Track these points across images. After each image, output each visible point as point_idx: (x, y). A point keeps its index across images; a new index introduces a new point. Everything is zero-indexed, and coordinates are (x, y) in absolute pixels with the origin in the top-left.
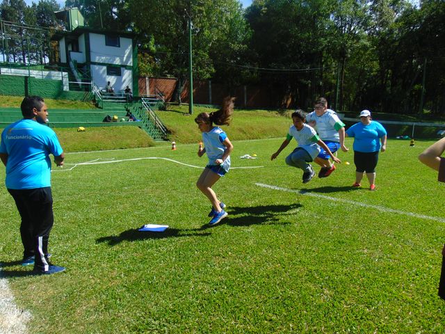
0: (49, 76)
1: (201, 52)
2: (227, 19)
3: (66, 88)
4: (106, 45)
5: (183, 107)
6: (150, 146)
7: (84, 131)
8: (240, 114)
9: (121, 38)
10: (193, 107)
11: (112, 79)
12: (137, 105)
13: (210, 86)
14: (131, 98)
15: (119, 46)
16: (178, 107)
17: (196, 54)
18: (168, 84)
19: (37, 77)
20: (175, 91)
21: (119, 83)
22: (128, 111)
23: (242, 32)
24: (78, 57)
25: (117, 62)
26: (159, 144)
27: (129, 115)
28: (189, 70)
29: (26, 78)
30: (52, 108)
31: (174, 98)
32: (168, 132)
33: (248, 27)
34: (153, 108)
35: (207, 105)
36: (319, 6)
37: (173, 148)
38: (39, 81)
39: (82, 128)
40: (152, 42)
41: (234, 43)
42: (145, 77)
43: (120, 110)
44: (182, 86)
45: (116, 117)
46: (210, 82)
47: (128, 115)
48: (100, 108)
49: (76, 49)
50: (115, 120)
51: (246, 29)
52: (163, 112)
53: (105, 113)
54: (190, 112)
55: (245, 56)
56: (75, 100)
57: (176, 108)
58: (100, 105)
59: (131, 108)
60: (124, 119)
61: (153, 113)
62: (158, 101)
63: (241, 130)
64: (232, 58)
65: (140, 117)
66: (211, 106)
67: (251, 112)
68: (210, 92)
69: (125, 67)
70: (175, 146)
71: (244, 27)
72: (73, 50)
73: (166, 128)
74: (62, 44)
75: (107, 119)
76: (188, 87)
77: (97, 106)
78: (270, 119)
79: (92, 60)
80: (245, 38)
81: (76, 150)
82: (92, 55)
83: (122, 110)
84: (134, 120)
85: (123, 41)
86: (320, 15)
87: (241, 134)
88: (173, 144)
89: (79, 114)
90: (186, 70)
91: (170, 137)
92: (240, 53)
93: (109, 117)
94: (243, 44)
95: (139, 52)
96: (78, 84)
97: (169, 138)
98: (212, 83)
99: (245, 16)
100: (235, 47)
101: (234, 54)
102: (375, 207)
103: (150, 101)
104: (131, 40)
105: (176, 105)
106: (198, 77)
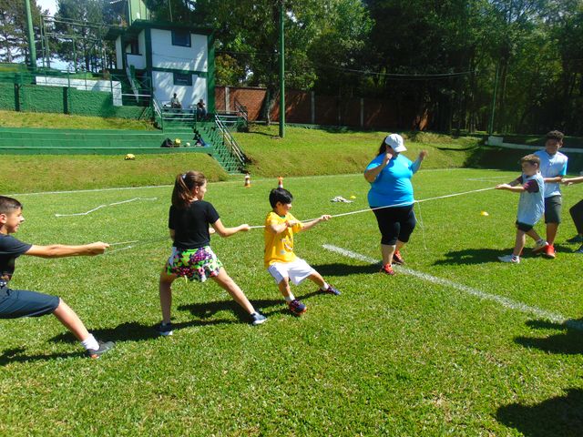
0: (97, 86)
1: (298, 52)
2: (335, 5)
3: (118, 102)
4: (173, 44)
5: (272, 127)
6: (221, 180)
7: (133, 159)
8: (351, 137)
9: (192, 35)
10: (286, 128)
11: (181, 91)
12: (210, 124)
13: (313, 99)
14: (202, 116)
15: (190, 46)
16: (265, 127)
17: (290, 54)
19: (79, 88)
20: (264, 104)
21: (188, 95)
22: (196, 132)
23: (358, 23)
24: (137, 61)
25: (187, 68)
26: (233, 178)
27: (198, 139)
28: (280, 78)
29: (65, 89)
30: (97, 128)
31: (261, 116)
32: (248, 161)
33: (366, 15)
34: (231, 128)
35: (305, 125)
37: (246, 184)
38: (83, 93)
39: (131, 156)
40: (238, 40)
41: (345, 39)
42: (224, 87)
43: (185, 131)
44: (271, 98)
45: (178, 141)
46: (313, 93)
47: (195, 138)
48: (159, 128)
49: (136, 52)
50: (177, 145)
51: (364, 19)
52: (244, 134)
53: (164, 135)
54: (281, 134)
55: (362, 58)
56: (128, 118)
57: (263, 129)
58: (159, 125)
59: (199, 129)
60: (189, 144)
61: (230, 135)
62: (236, 119)
63: (350, 160)
64: (342, 59)
65: (212, 140)
66: (313, 126)
67: (367, 135)
68: (313, 108)
69: (199, 73)
70: (249, 182)
71: (361, 16)
72: (132, 53)
73: (244, 156)
74: (118, 44)
75: (167, 144)
76: (279, 103)
77: (155, 125)
79: (154, 65)
80: (362, 32)
81: (120, 185)
82: (154, 58)
83: (189, 131)
84: (203, 145)
85: (196, 39)
87: (350, 165)
88: (247, 179)
89: (129, 137)
90: (275, 77)
91: (250, 168)
92: (354, 53)
93: (169, 141)
94: (358, 40)
95: (217, 54)
96: (135, 97)
97: (249, 169)
98: (315, 95)
100: (348, 44)
101: (346, 54)
103: (229, 119)
104: (206, 37)
105: (263, 124)
106: (293, 89)
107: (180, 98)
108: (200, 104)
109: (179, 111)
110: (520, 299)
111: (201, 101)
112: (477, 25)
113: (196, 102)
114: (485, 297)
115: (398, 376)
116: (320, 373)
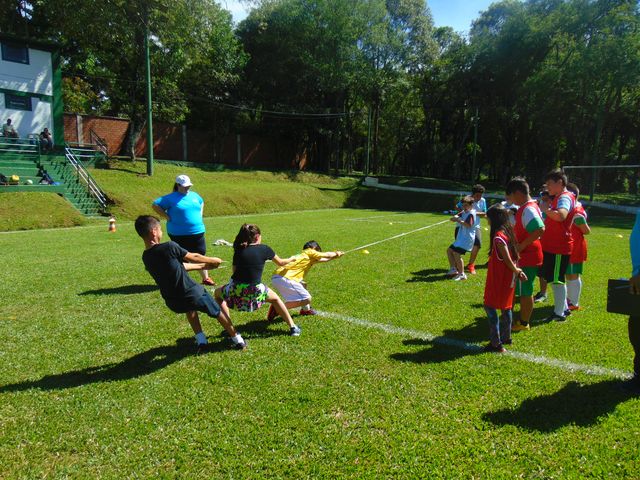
1: (166, 81)
2: (207, 34)
4: (3, 59)
5: (138, 164)
6: (77, 225)
9: (30, 50)
10: (154, 165)
11: (16, 116)
12: (59, 159)
13: (184, 134)
14: (48, 148)
15: (28, 63)
16: (129, 164)
17: (158, 83)
18: (116, 129)
20: (127, 136)
21: (26, 121)
22: (40, 167)
23: (232, 55)
25: (23, 88)
26: (92, 222)
27: (43, 175)
28: (146, 108)
31: (124, 150)
32: (110, 202)
33: (240, 48)
34: (87, 163)
35: (177, 162)
36: (341, 28)
37: (111, 229)
40: (91, 61)
41: (219, 71)
42: (75, 115)
43: (24, 165)
44: (136, 130)
45: (16, 178)
46: (184, 127)
47: (39, 174)
50: (14, 183)
51: (238, 52)
52: (104, 171)
54: (149, 172)
55: (237, 92)
57: (127, 166)
59: (45, 163)
60: (30, 181)
61: (84, 172)
62: (93, 153)
63: (228, 200)
64: (216, 92)
65: (62, 178)
66: (185, 163)
67: (246, 174)
68: (185, 143)
69: (41, 97)
70: (113, 226)
71: (235, 48)
73: (106, 196)
76: (145, 136)
78: (273, 184)
80: (237, 65)
83: (30, 165)
84: (51, 182)
85: (34, 55)
86: (342, 39)
87: (229, 206)
88: (111, 223)
90: (141, 107)
91: (113, 210)
92: (229, 86)
93: (3, 177)
94: (233, 74)
95: (64, 75)
97: (111, 212)
98: (187, 128)
99: (237, 33)
100: (223, 77)
101: (219, 88)
102: (381, 325)
103: (83, 153)
104: (50, 54)
105: (127, 160)
106: (161, 122)
107: (15, 125)
108: (45, 134)
109: (14, 141)
110: (399, 324)
111: (46, 130)
112: (349, 69)
113: (38, 130)
114: (370, 325)
115: (301, 400)
116: (227, 407)
